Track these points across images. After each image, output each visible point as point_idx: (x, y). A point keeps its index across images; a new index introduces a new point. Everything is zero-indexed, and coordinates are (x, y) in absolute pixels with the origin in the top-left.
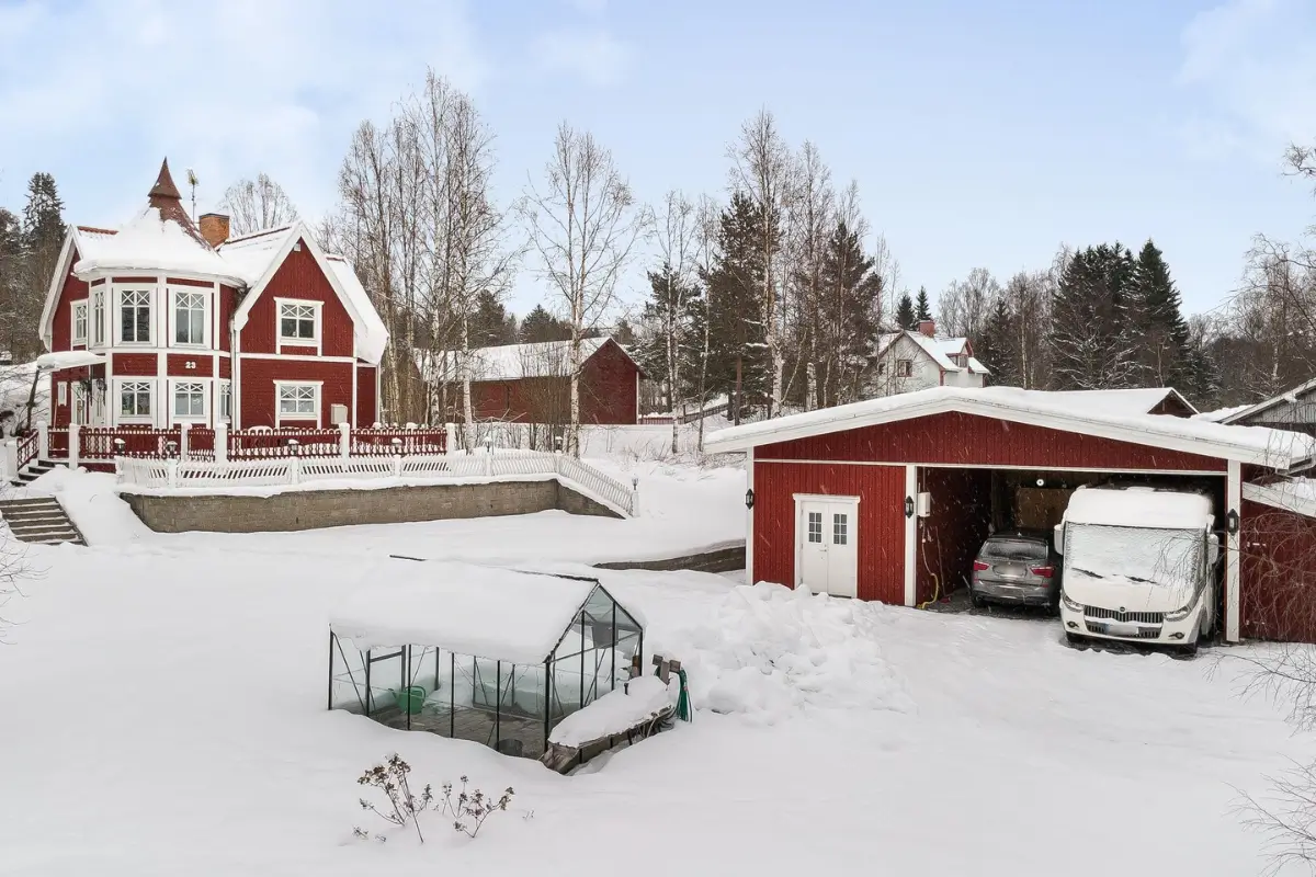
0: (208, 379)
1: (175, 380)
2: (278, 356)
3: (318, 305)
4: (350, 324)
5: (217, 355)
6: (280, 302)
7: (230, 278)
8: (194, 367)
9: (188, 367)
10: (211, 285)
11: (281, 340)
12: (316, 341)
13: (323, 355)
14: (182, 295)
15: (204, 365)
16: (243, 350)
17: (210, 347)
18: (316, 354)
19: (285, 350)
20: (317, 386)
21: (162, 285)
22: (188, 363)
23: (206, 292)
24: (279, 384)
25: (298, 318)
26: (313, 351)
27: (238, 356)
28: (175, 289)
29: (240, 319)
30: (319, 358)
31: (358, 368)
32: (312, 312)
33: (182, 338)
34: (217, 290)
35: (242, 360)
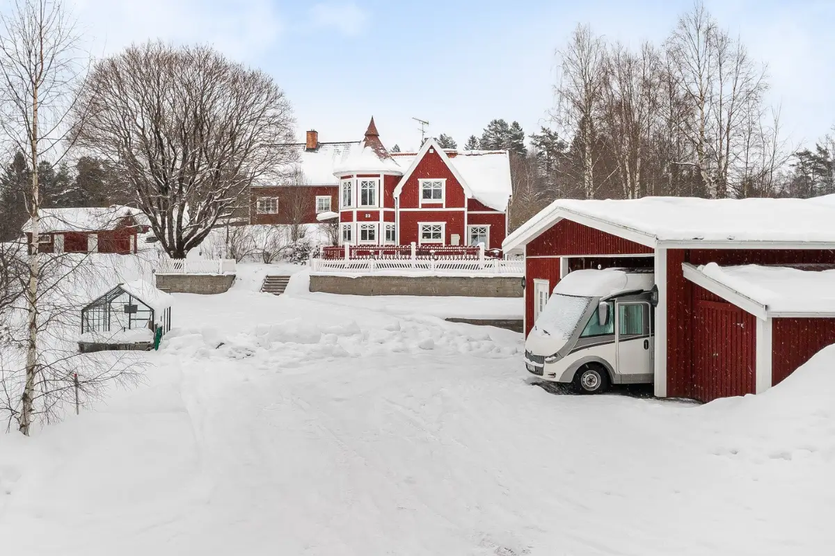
0: (378, 222)
1: (361, 223)
2: (420, 209)
3: (443, 181)
5: (382, 210)
6: (421, 181)
7: (387, 171)
8: (369, 217)
9: (367, 217)
10: (378, 176)
11: (422, 201)
12: (443, 201)
13: (446, 207)
14: (365, 182)
15: (375, 216)
16: (401, 207)
17: (378, 206)
18: (442, 207)
19: (424, 206)
20: (443, 224)
21: (355, 178)
22: (367, 215)
23: (376, 180)
24: (421, 224)
25: (432, 188)
26: (440, 206)
27: (397, 210)
28: (361, 180)
29: (397, 192)
30: (444, 209)
31: (468, 215)
32: (441, 185)
33: (364, 203)
34: (382, 178)
35: (401, 212)
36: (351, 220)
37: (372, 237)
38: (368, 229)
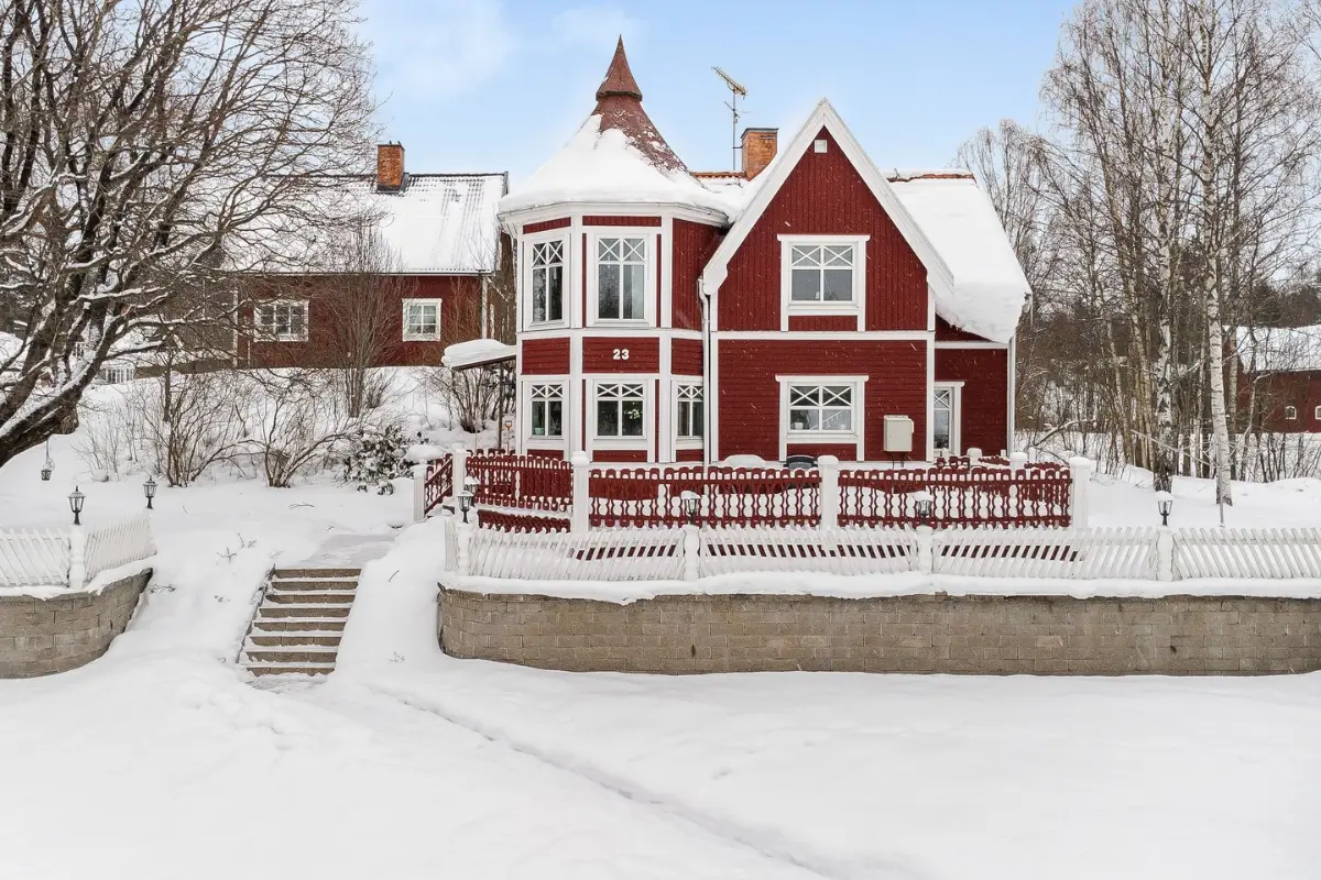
0: (652, 377)
1: (597, 379)
2: (785, 334)
3: (859, 243)
4: (923, 271)
5: (666, 337)
6: (787, 242)
7: (687, 207)
8: (626, 357)
9: (616, 357)
10: (655, 221)
11: (789, 307)
12: (856, 306)
13: (868, 328)
14: (609, 242)
15: (643, 355)
16: (722, 326)
17: (653, 323)
18: (854, 328)
19: (797, 323)
20: (857, 383)
21: (577, 227)
22: (617, 351)
23: (647, 234)
24: (787, 383)
25: (822, 267)
26: (848, 323)
27: (712, 335)
28: (597, 233)
29: (713, 277)
30: (861, 334)
31: (938, 352)
32: (849, 256)
33: (608, 310)
34: (667, 230)
35: (722, 343)
36: (564, 368)
37: (633, 426)
38: (620, 398)
